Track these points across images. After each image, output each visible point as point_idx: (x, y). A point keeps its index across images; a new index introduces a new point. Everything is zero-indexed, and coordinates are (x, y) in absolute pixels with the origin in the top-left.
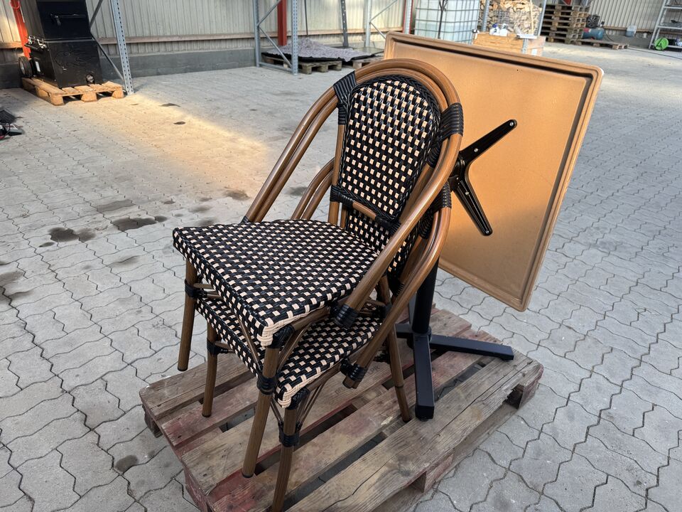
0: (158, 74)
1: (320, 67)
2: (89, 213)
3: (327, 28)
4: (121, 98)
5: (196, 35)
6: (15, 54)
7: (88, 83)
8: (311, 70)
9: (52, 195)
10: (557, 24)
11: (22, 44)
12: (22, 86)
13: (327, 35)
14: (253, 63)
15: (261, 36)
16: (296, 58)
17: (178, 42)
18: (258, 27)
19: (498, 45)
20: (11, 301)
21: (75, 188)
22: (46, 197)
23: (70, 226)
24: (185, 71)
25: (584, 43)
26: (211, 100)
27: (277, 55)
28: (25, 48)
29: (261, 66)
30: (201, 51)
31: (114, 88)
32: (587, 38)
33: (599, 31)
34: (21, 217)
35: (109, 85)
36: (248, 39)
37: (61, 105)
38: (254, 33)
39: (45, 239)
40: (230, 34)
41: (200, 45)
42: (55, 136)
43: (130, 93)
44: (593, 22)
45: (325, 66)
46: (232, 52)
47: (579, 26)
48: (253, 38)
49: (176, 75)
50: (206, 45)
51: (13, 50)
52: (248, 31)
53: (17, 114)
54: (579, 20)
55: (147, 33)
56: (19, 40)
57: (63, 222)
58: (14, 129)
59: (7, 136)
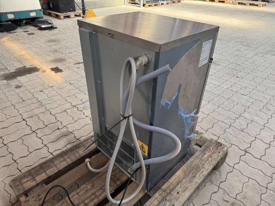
7: (71, 11)
16: (142, 1)
29: (127, 5)
35: (78, 12)
37: (63, 19)
59: (53, 29)
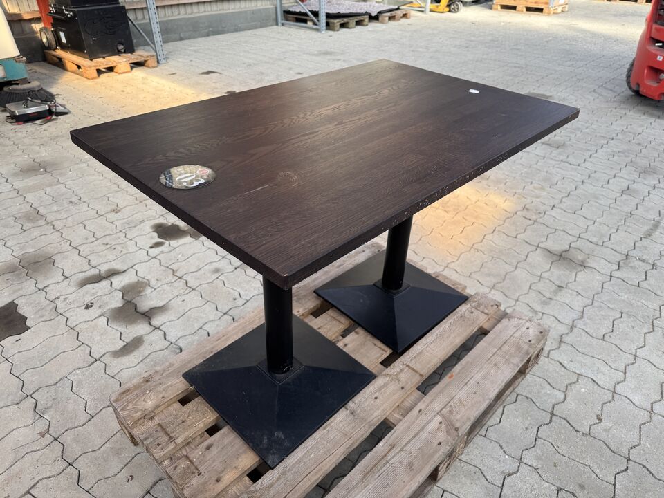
1: (347, 23)
4: (154, 68)
7: (118, 53)
8: (339, 27)
11: (41, 13)
12: (45, 59)
14: (275, 23)
16: (324, 14)
20: (150, 319)
23: (172, 220)
26: (250, 65)
27: (300, 12)
28: (45, 18)
29: (283, 24)
31: (147, 57)
34: (111, 212)
35: (140, 54)
39: (152, 238)
43: (162, 61)
45: (352, 21)
53: (53, 90)
56: (37, 8)
57: (162, 216)
58: (60, 109)
59: (54, 117)
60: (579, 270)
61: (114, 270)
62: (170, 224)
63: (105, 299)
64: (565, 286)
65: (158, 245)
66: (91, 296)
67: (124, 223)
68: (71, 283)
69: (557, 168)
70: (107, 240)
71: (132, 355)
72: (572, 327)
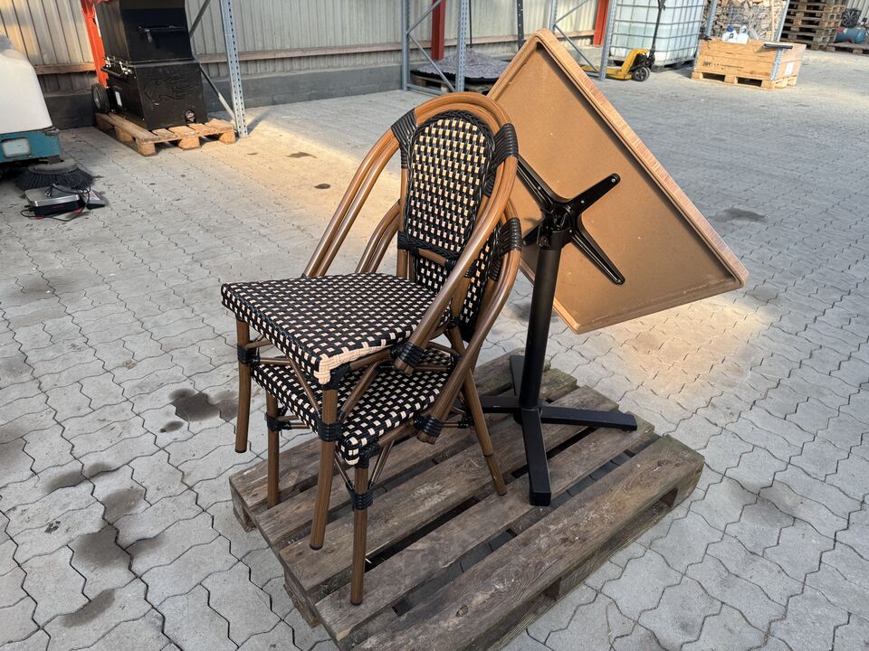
0: (274, 103)
2: (226, 359)
3: (496, 35)
4: (231, 143)
5: (325, 48)
6: (86, 79)
7: (186, 122)
9: (164, 322)
10: (800, 22)
11: (96, 66)
12: (95, 124)
13: (494, 43)
14: (398, 86)
15: (411, 47)
16: (463, 79)
17: (300, 58)
18: (408, 35)
19: (737, 56)
20: (132, 559)
21: (196, 308)
22: (156, 325)
23: (201, 386)
24: (310, 99)
25: (839, 49)
27: (432, 74)
28: (99, 72)
29: (409, 89)
30: (328, 70)
31: (223, 129)
32: (841, 42)
33: (858, 31)
34: (123, 366)
35: (215, 125)
36: (392, 51)
37: (152, 155)
38: (401, 43)
39: (168, 414)
40: (369, 46)
41: (329, 62)
42: (151, 209)
43: (243, 135)
44: (851, 19)
46: (371, 71)
47: (832, 24)
48: (400, 51)
49: (298, 105)
50: (336, 61)
51: (83, 74)
52: (392, 41)
53: (95, 170)
54: (832, 16)
55: (259, 46)
56: (92, 60)
57: (189, 377)
58: (94, 199)
59: (85, 210)
60: (785, 523)
61: (103, 465)
62: (197, 392)
63: (78, 516)
64: (761, 554)
65: (173, 426)
66: (61, 509)
67: (134, 387)
68: (39, 485)
69: (764, 336)
70: (106, 413)
71: (91, 625)
72: (768, 634)
